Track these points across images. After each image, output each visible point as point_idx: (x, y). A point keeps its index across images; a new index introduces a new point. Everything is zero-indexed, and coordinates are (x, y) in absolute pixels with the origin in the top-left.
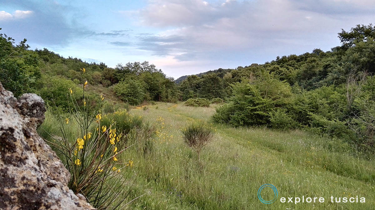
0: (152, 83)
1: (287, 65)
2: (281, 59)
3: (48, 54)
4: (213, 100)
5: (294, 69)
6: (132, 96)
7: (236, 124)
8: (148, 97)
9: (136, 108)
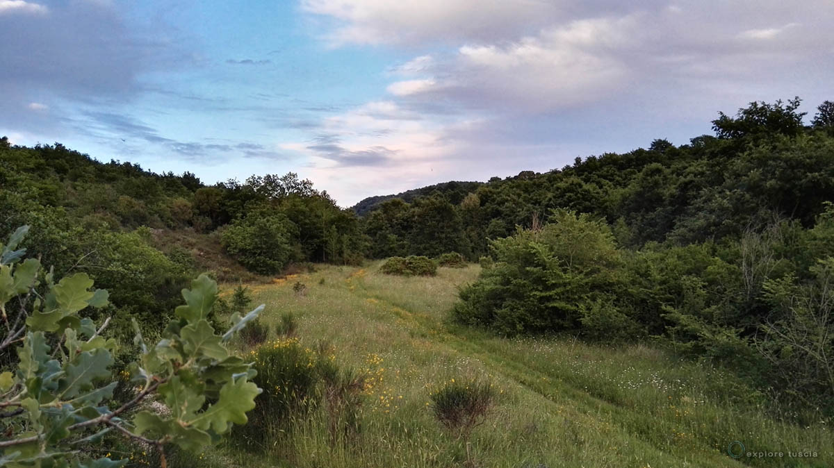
0: (307, 221)
1: (599, 176)
2: (584, 163)
3: (65, 156)
4: (441, 258)
5: (612, 186)
6: (265, 253)
7: (508, 330)
8: (297, 253)
9: (274, 283)
